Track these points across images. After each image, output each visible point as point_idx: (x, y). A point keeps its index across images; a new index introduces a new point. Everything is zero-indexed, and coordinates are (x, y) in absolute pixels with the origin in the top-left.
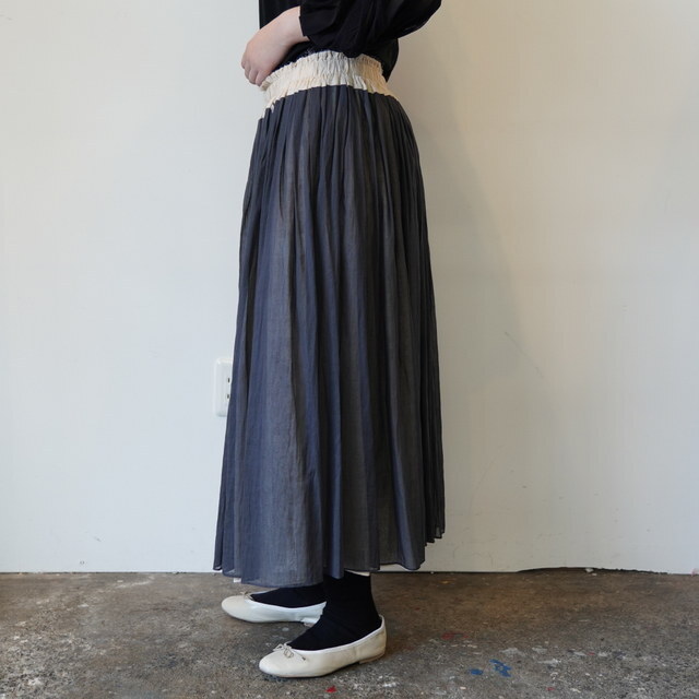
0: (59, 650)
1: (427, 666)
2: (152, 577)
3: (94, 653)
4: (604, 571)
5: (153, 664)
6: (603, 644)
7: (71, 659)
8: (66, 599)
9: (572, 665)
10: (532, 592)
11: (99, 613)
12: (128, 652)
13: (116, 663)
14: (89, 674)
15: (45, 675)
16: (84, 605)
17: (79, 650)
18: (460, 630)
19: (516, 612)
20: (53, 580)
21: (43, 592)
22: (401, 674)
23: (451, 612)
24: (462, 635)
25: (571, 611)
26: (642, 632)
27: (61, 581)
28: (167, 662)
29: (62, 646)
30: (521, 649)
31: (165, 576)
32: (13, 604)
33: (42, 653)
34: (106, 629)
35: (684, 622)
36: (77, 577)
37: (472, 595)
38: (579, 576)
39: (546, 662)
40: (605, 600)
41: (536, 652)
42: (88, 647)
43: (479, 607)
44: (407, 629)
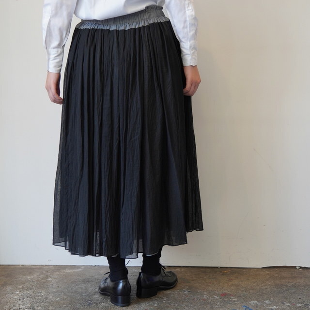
0: (37, 298)
1: (212, 308)
2: (83, 268)
3: (54, 299)
5: (81, 304)
6: (300, 300)
7: (43, 302)
8: (41, 276)
9: (283, 309)
10: (268, 277)
11: (56, 282)
12: (69, 299)
13: (64, 304)
14: (51, 308)
15: (30, 308)
16: (50, 279)
17: (46, 298)
18: (230, 293)
19: (258, 285)
20: (36, 268)
21: (30, 274)
23: (226, 284)
24: (231, 295)
25: (286, 286)
27: (39, 269)
28: (88, 304)
29: (39, 296)
30: (259, 301)
31: (89, 267)
32: (16, 278)
33: (29, 299)
34: (60, 289)
36: (47, 267)
37: (237, 278)
38: (292, 270)
39: (270, 307)
40: (304, 281)
41: (266, 303)
42: (51, 297)
43: (240, 283)
44: (204, 292)
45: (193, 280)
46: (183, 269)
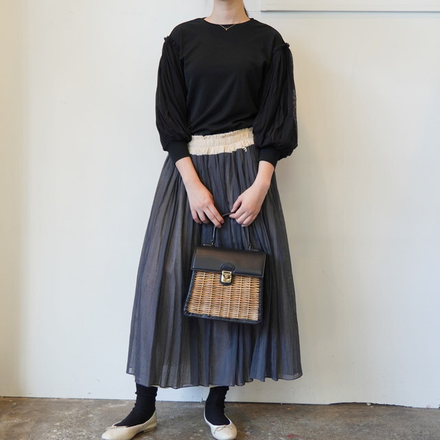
0: (78, 438)
2: (127, 402)
8: (81, 412)
10: (337, 415)
11: (99, 420)
16: (91, 416)
18: (298, 434)
19: (328, 425)
20: (74, 402)
21: (68, 408)
23: (292, 424)
24: (298, 436)
25: (359, 426)
26: (398, 437)
27: (78, 403)
29: (80, 436)
32: (53, 414)
35: (421, 432)
36: (87, 401)
37: (303, 416)
38: (363, 407)
40: (377, 420)
43: (308, 422)
44: (268, 432)
45: (254, 419)
46: (241, 406)
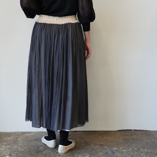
0: (13, 149)
1: (96, 152)
2: (34, 133)
3: (21, 150)
4: (136, 130)
5: (34, 152)
6: (136, 147)
7: (16, 151)
8: (15, 138)
9: (129, 151)
10: (120, 135)
11: (22, 141)
12: (28, 149)
13: (26, 152)
14: (20, 155)
15: (10, 155)
16: (19, 139)
17: (17, 149)
19: (116, 140)
20: (12, 134)
21: (10, 136)
22: (90, 154)
23: (101, 140)
24: (104, 145)
25: (129, 139)
26: (145, 144)
27: (14, 134)
28: (37, 152)
29: (14, 148)
30: (117, 148)
31: (37, 132)
32: (3, 139)
33: (9, 150)
34: (24, 144)
35: (154, 141)
36: (17, 133)
37: (106, 136)
38: (130, 131)
39: (123, 151)
40: (136, 137)
41: (121, 149)
42: (20, 149)
43: (108, 139)
44: (92, 144)
45: (86, 138)
46: (81, 132)
